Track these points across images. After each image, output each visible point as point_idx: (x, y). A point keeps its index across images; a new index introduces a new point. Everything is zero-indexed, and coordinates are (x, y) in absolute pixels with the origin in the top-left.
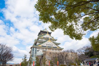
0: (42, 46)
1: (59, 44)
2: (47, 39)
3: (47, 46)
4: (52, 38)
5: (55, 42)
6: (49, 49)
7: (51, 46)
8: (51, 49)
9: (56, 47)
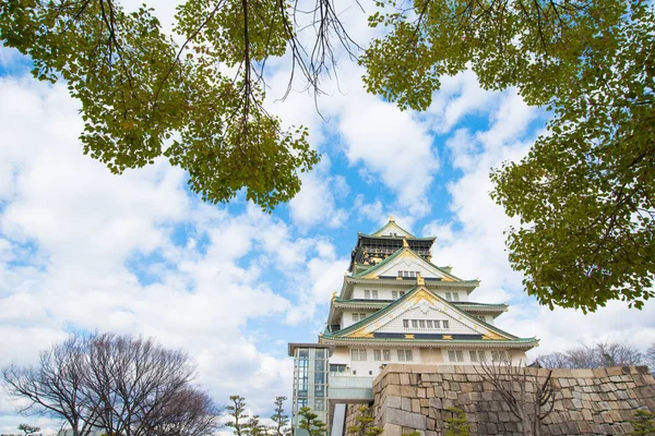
0: (377, 335)
1: (495, 314)
2: (407, 285)
3: (411, 329)
4: (439, 275)
5: (463, 297)
6: (423, 349)
7: (442, 330)
8: (438, 349)
9: (479, 337)
